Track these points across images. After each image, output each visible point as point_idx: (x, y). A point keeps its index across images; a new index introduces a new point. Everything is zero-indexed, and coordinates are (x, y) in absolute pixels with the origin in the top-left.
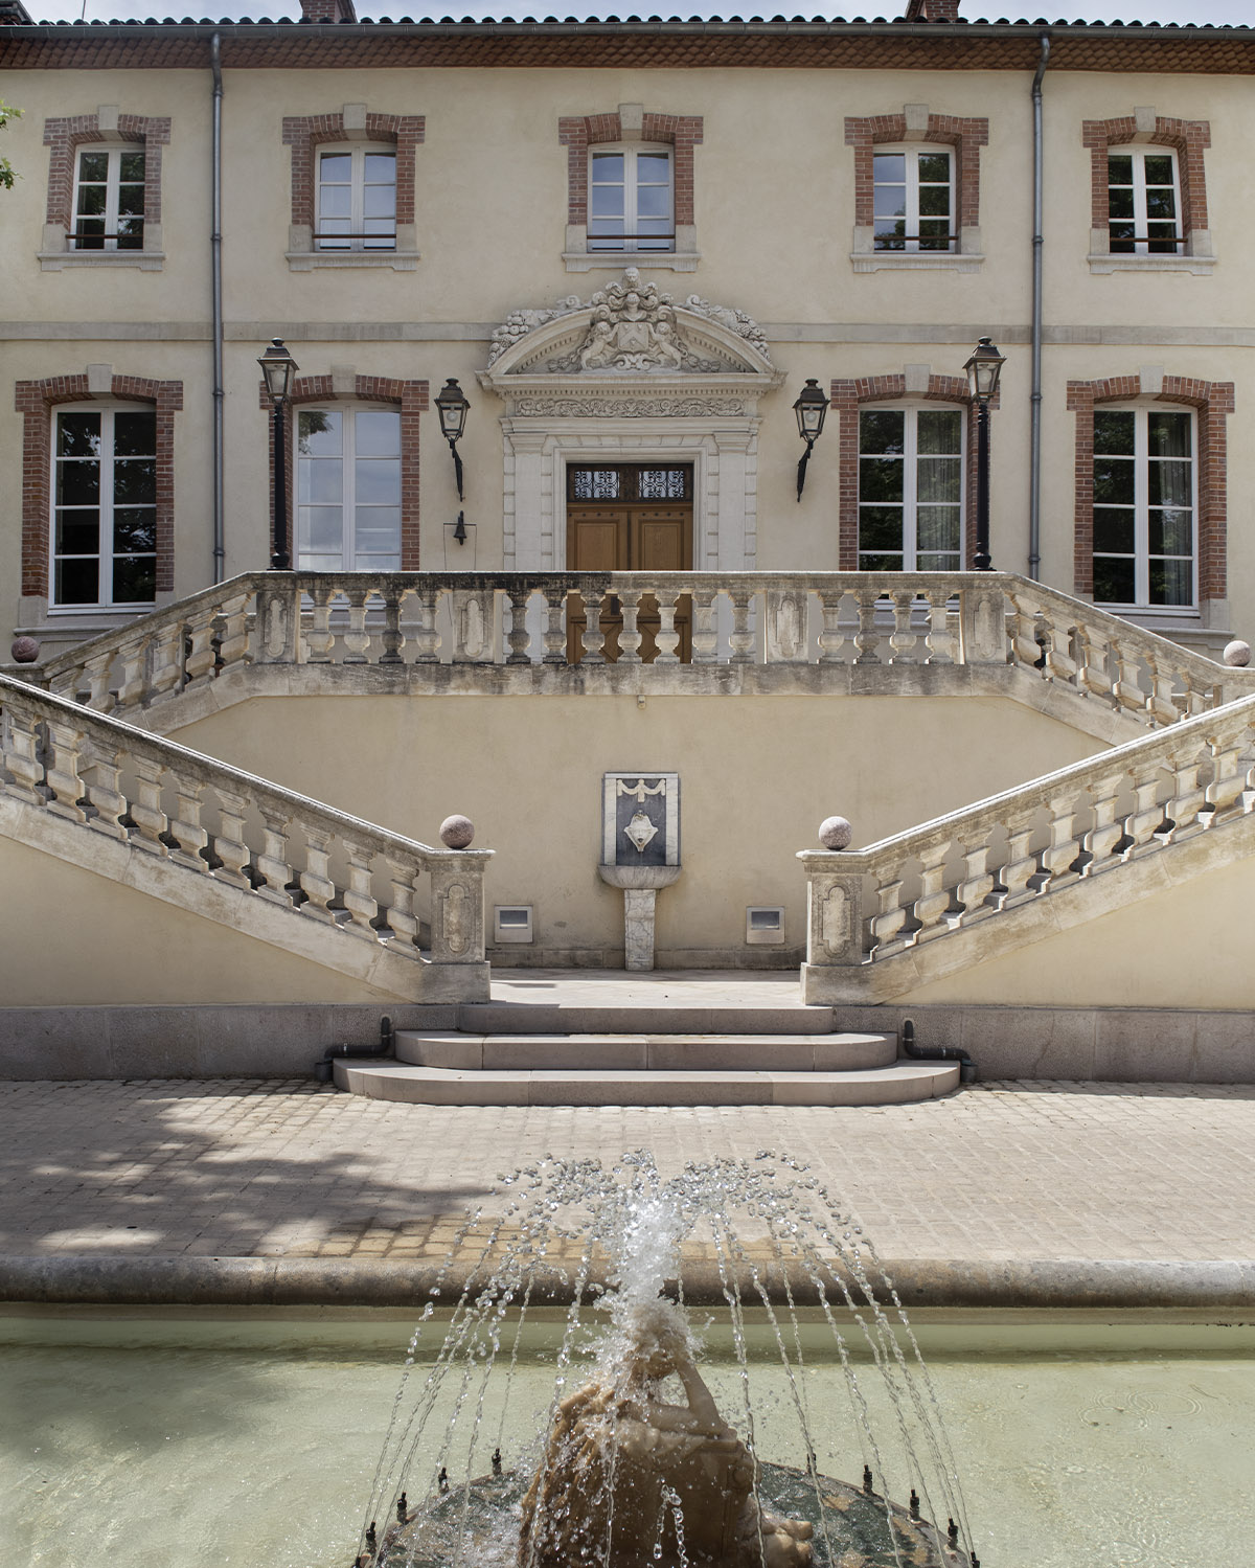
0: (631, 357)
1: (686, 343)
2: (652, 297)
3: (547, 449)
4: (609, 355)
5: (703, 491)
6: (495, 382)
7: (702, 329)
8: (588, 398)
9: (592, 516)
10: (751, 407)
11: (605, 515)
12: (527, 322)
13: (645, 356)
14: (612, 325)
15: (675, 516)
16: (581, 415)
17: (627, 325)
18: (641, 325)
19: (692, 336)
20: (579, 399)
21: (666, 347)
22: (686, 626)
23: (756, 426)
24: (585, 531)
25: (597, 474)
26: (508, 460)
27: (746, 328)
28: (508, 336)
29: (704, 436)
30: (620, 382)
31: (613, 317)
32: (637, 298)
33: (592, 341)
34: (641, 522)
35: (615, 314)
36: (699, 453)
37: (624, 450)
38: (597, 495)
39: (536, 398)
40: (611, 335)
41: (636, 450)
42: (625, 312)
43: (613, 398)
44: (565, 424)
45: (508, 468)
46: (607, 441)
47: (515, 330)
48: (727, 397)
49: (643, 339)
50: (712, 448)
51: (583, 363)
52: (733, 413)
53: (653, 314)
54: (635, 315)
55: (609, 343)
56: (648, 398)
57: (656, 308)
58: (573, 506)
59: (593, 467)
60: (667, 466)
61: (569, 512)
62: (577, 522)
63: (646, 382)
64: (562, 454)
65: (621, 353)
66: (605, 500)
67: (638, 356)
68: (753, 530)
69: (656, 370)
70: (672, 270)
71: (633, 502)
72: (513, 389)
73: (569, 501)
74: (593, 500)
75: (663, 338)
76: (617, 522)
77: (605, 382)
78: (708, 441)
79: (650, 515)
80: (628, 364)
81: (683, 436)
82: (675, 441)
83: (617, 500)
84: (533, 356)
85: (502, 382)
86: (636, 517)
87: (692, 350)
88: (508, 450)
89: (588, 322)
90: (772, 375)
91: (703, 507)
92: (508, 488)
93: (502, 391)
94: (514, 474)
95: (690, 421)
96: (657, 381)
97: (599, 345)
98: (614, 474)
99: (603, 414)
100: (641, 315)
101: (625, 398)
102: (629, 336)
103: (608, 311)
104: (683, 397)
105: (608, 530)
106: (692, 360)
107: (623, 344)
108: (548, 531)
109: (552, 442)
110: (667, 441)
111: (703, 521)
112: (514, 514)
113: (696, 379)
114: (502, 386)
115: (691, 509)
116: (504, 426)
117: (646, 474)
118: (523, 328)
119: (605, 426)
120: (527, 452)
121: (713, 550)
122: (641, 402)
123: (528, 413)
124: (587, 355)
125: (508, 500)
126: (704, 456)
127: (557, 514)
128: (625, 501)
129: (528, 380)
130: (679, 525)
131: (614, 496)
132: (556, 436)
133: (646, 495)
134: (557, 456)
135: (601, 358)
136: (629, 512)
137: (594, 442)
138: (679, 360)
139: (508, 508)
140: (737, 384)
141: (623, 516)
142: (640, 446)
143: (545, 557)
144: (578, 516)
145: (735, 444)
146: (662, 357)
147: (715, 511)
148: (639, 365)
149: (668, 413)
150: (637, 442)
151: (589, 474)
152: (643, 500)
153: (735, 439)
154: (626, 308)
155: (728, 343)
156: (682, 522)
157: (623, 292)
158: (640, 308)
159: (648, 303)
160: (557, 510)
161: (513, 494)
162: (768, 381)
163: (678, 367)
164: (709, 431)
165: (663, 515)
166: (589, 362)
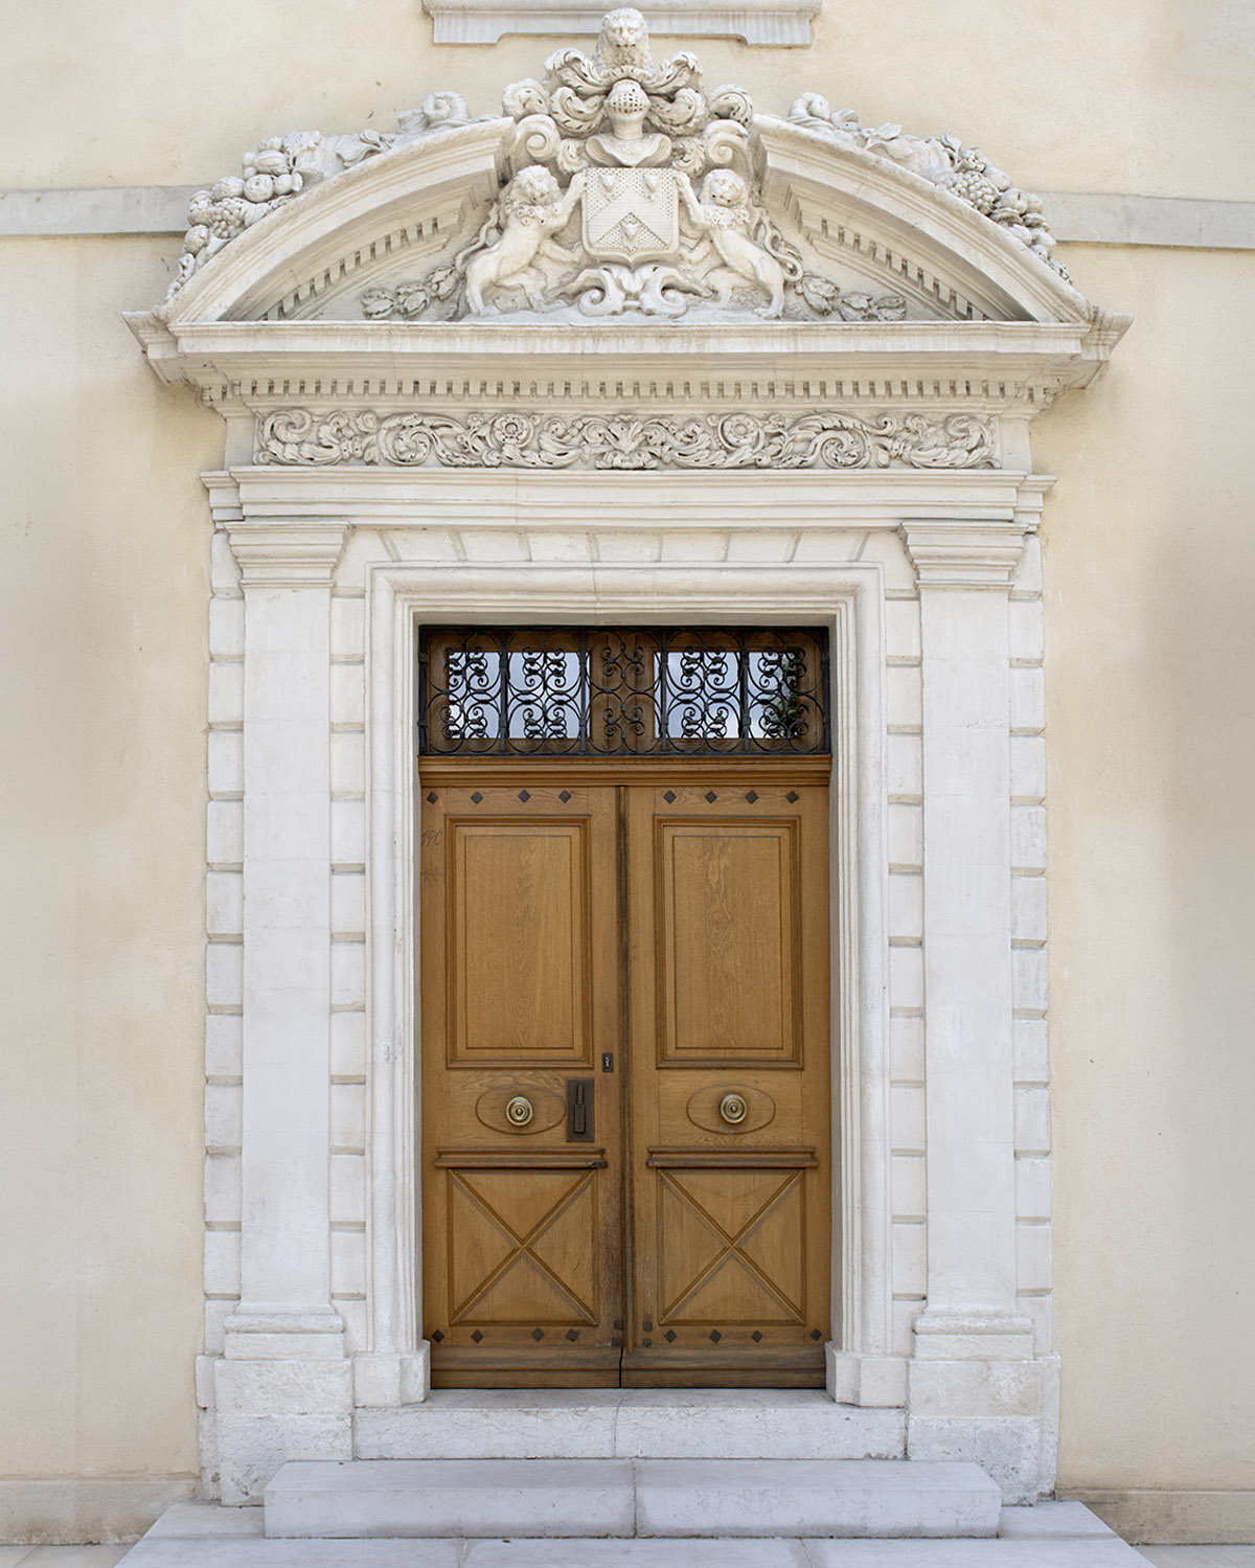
0: (624, 275)
1: (797, 240)
2: (685, 95)
3: (352, 573)
4: (553, 274)
5: (872, 722)
6: (186, 346)
7: (848, 187)
8: (489, 406)
9: (501, 800)
10: (1012, 442)
11: (545, 800)
12: (303, 165)
13: (665, 273)
14: (565, 181)
15: (772, 802)
16: (464, 459)
17: (610, 176)
18: (654, 176)
19: (813, 216)
20: (459, 413)
21: (734, 244)
22: (813, 1180)
23: (1035, 501)
24: (482, 849)
25: (517, 660)
26: (222, 613)
27: (986, 188)
28: (236, 203)
29: (868, 532)
30: (588, 346)
31: (568, 153)
32: (641, 97)
33: (500, 228)
34: (660, 823)
35: (573, 145)
36: (854, 591)
37: (604, 578)
38: (517, 730)
39: (321, 407)
40: (563, 207)
41: (646, 579)
42: (605, 141)
43: (569, 411)
44: (408, 492)
45: (222, 639)
46: (546, 549)
47: (264, 186)
48: (939, 407)
49: (661, 219)
50: (896, 573)
51: (474, 292)
52: (960, 456)
53: (688, 144)
54: (633, 146)
55: (554, 236)
56: (679, 410)
57: (699, 131)
58: (436, 766)
59: (504, 636)
60: (742, 637)
61: (428, 788)
62: (456, 821)
63: (675, 347)
64: (397, 590)
65: (594, 263)
66: (544, 748)
67: (646, 272)
68: (1038, 862)
69: (706, 315)
70: (741, 41)
71: (634, 754)
72: (246, 376)
73: (425, 750)
74: (505, 748)
75: (725, 216)
76: (582, 822)
77: (541, 347)
78: (883, 550)
79: (691, 800)
80: (615, 298)
81: (797, 533)
82: (773, 551)
83: (582, 749)
84: (318, 272)
85: (206, 347)
86: (643, 806)
87: (811, 261)
88: (224, 578)
89: (489, 164)
90: (1084, 327)
91: (871, 776)
92: (222, 708)
93: (213, 382)
94: (241, 659)
95: (824, 483)
96: (712, 347)
97: (521, 239)
98: (572, 660)
99: (532, 456)
100: (656, 146)
101: (609, 408)
102: (617, 212)
103: (552, 132)
104: (790, 408)
105: (553, 851)
106: (817, 292)
107: (600, 231)
108: (353, 858)
109: (367, 549)
110: (746, 551)
111: (870, 825)
112: (239, 798)
113: (831, 341)
114: (210, 363)
115: (824, 781)
116: (216, 497)
117: (675, 660)
118: (284, 182)
119: (541, 497)
120: (283, 584)
121: (909, 930)
122: (658, 421)
123: (290, 452)
124: (483, 269)
125: (222, 747)
126: (870, 601)
127: (382, 799)
128: (607, 754)
129: (297, 340)
130: (784, 833)
131: (573, 730)
132: (381, 530)
133: (675, 731)
134: (383, 598)
135: (530, 283)
136: (621, 788)
137: (505, 551)
138: (777, 289)
139: (223, 779)
140: (967, 359)
141: (599, 803)
142: (657, 565)
143: (342, 951)
144: (455, 801)
145: (973, 561)
146: (723, 281)
147: (911, 788)
148: (651, 299)
149: (746, 454)
150: (644, 551)
151: (492, 659)
152: (667, 749)
153: (973, 543)
154: (608, 127)
155: (931, 229)
156: (793, 824)
157: (598, 78)
158: (649, 128)
159: (677, 112)
160: (382, 782)
161: (239, 728)
162: (1073, 347)
163: (776, 308)
164: (885, 517)
165: (731, 801)
166: (493, 289)
